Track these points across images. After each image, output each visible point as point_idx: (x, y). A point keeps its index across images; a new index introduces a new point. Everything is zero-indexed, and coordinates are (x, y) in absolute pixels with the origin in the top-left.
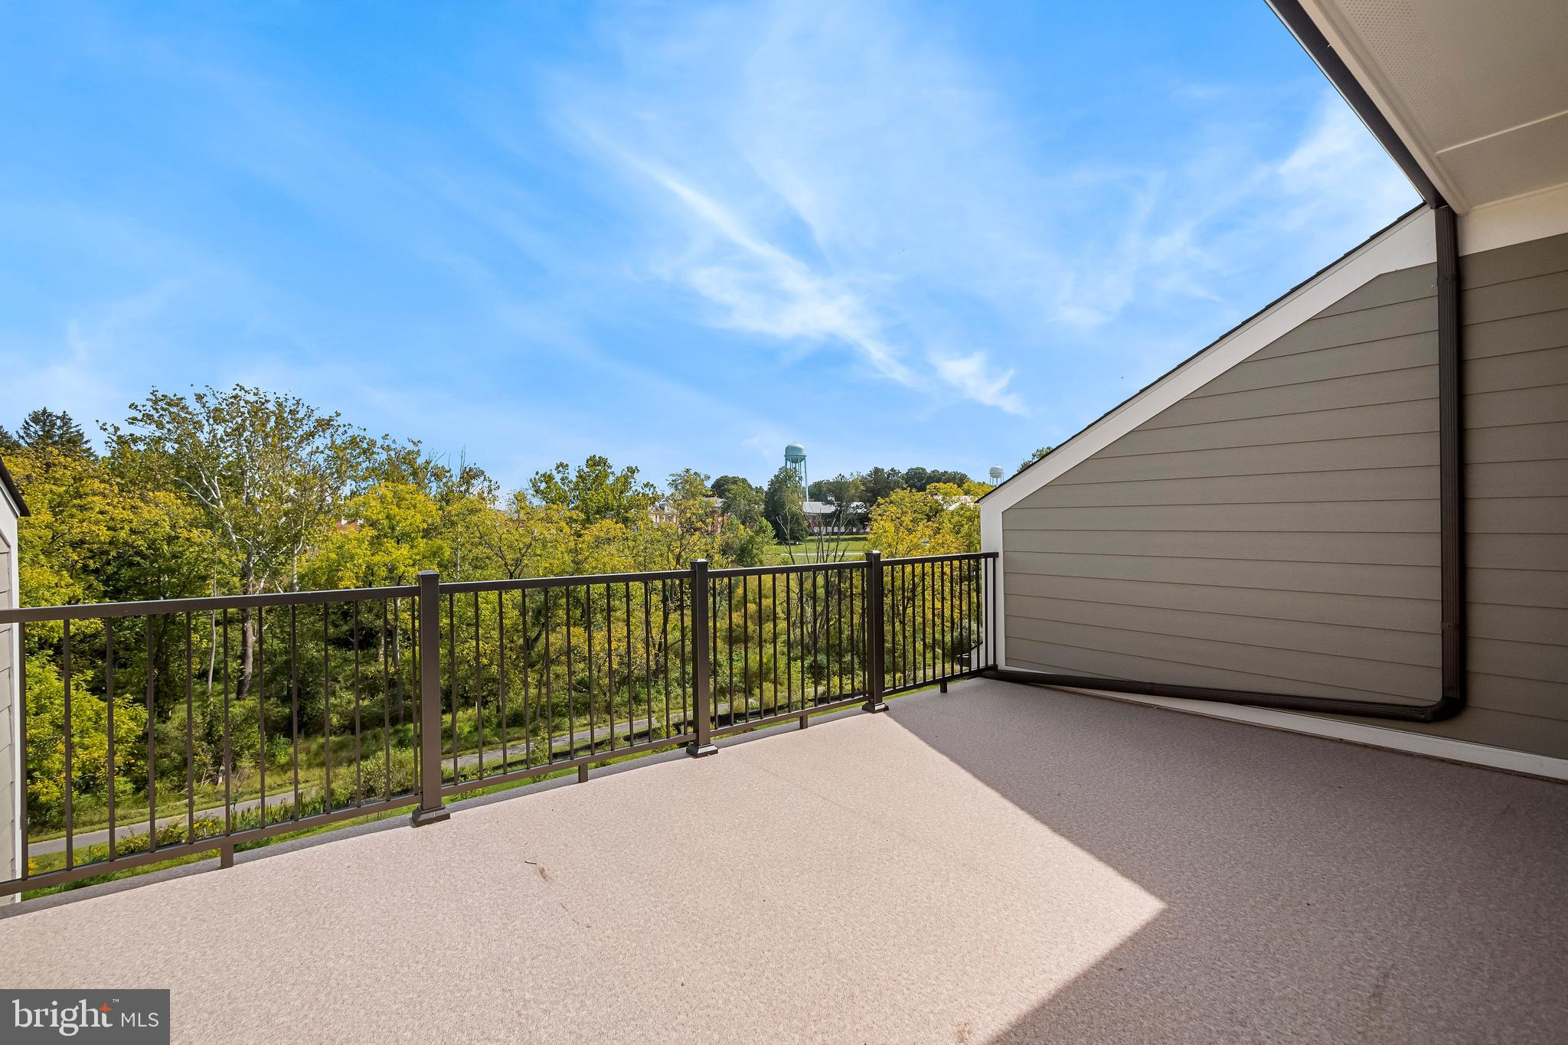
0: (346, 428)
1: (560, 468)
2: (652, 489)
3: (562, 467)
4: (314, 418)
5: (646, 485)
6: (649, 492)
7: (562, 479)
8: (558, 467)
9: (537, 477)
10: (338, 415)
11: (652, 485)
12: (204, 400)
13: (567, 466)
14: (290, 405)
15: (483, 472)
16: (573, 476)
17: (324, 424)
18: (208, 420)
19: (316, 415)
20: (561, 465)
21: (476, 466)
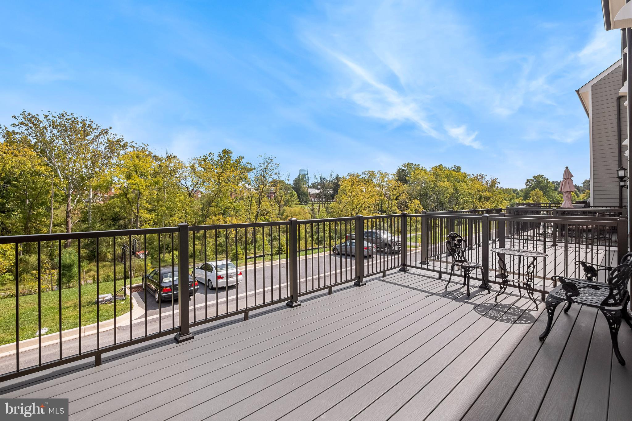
0: (114, 136)
1: (210, 155)
2: (250, 165)
3: (211, 154)
4: (100, 130)
5: (248, 163)
6: (249, 167)
7: (211, 159)
8: (209, 154)
9: (200, 159)
10: (111, 128)
11: (250, 163)
12: (48, 118)
13: (213, 154)
14: (88, 123)
15: (176, 157)
16: (216, 158)
17: (104, 132)
18: (50, 127)
19: (101, 128)
20: (211, 153)
21: (173, 154)
